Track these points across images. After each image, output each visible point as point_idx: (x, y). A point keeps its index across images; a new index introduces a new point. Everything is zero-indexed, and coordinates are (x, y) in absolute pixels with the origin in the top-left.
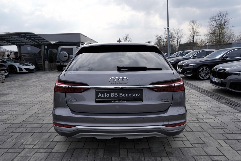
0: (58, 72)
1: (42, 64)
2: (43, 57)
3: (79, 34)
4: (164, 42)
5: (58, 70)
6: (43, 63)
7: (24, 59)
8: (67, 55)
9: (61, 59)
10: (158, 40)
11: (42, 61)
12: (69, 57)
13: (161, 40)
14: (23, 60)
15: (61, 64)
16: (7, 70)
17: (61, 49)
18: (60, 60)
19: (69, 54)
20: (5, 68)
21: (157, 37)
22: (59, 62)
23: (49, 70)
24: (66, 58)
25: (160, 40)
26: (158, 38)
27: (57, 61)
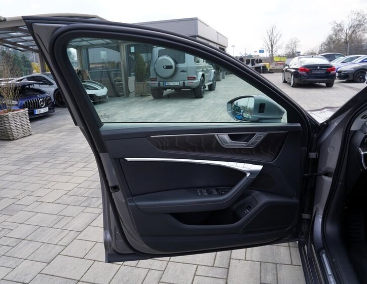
0: (153, 100)
1: (122, 85)
2: (124, 69)
3: (195, 20)
4: (346, 34)
5: (153, 97)
6: (123, 82)
7: (88, 75)
8: (173, 63)
9: (159, 74)
10: (335, 30)
11: (123, 78)
12: (176, 69)
13: (341, 30)
14: (88, 77)
15: (159, 84)
16: (43, 102)
17: (159, 51)
18: (157, 75)
19: (176, 63)
20: (40, 99)
21: (332, 26)
22: (155, 80)
23: (136, 96)
24: (171, 71)
25: (339, 31)
26: (336, 27)
27: (151, 77)
